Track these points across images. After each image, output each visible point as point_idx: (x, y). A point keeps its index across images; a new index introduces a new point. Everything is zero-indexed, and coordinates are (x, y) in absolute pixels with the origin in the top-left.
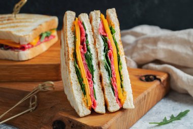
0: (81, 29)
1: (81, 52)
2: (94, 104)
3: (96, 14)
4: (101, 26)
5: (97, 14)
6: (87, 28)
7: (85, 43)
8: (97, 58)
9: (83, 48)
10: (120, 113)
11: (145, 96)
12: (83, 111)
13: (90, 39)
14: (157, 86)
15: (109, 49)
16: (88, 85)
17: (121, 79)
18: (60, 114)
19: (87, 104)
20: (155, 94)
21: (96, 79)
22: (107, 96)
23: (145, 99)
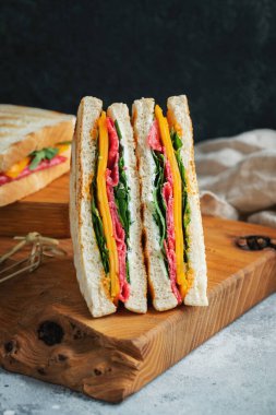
0: (110, 134)
1: (107, 184)
2: (125, 292)
3: (145, 106)
4: (154, 131)
5: (147, 105)
6: (123, 133)
7: (116, 165)
8: (140, 197)
9: (113, 176)
10: (176, 315)
11: (239, 281)
12: (100, 304)
13: (128, 158)
14: (269, 260)
15: (165, 181)
16: (116, 253)
17: (185, 243)
18: (55, 308)
19: (110, 291)
20: (264, 276)
21: (133, 240)
22: (152, 278)
23: (237, 287)
